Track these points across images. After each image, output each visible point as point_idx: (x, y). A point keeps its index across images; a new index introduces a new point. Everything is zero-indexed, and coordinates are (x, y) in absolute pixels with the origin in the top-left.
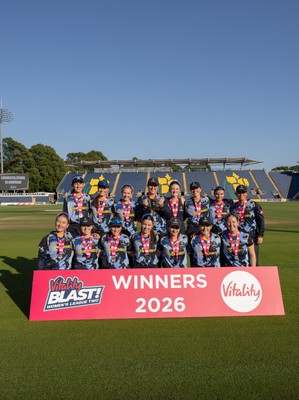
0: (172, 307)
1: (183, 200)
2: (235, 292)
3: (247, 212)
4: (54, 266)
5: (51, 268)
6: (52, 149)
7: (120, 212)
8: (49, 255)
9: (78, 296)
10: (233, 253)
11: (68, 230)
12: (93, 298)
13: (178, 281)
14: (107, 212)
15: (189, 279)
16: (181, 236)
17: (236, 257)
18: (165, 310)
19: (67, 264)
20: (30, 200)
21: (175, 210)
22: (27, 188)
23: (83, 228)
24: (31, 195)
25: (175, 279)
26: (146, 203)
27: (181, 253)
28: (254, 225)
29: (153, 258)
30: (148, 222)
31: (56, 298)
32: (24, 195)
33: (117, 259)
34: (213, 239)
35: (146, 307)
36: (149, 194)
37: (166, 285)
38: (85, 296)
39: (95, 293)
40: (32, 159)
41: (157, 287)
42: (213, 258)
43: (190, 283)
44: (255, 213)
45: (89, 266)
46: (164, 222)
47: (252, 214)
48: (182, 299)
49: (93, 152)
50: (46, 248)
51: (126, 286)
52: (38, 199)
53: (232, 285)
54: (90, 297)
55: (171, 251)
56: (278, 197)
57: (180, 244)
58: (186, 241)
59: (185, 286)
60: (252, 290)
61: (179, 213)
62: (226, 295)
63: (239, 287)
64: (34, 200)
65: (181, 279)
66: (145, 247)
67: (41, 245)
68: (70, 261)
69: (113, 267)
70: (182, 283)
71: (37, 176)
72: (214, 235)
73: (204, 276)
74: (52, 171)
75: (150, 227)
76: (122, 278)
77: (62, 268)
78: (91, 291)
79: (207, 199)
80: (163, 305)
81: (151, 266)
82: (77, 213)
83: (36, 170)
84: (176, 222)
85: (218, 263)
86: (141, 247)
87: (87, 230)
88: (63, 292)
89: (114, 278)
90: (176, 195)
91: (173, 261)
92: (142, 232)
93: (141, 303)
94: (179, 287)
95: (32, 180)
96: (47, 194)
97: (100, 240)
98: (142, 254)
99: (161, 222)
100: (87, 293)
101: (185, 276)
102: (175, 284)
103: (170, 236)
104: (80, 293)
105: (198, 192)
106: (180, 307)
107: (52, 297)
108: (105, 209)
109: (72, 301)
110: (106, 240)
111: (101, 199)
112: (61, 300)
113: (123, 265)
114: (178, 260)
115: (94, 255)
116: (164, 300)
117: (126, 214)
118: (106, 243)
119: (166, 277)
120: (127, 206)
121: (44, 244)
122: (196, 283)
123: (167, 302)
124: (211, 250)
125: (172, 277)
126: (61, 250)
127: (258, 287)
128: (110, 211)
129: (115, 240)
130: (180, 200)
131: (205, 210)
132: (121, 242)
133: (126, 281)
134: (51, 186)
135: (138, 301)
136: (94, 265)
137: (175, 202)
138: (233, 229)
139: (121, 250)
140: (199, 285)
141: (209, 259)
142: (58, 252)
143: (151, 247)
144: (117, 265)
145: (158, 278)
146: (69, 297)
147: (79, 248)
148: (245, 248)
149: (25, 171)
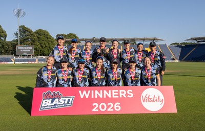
0: (113, 108)
1: (120, 51)
2: (149, 99)
3: (156, 57)
4: (46, 85)
5: (44, 86)
6: (47, 32)
7: (84, 56)
8: (42, 79)
9: (59, 102)
10: (148, 79)
11: (54, 65)
12: (68, 103)
13: (117, 94)
14: (77, 56)
15: (123, 93)
16: (119, 69)
17: (149, 81)
18: (109, 110)
19: (53, 84)
20: (34, 60)
21: (115, 56)
22: (33, 54)
23: (63, 64)
24: (35, 58)
25: (115, 92)
26: (99, 51)
27: (118, 78)
28: (160, 64)
29: (103, 82)
30: (100, 61)
31: (46, 103)
32: (31, 58)
33: (82, 82)
34: (137, 71)
35: (98, 108)
36: (100, 46)
37: (110, 96)
38: (63, 102)
39: (69, 100)
40: (36, 38)
41: (105, 97)
42: (137, 81)
43: (124, 95)
44: (160, 57)
45: (66, 86)
46: (109, 62)
47: (159, 58)
48: (119, 104)
49: (71, 34)
50: (41, 75)
51: (87, 97)
52: (39, 60)
53: (147, 96)
54: (66, 102)
55: (113, 77)
56: (174, 59)
57: (118, 73)
58: (121, 71)
59: (121, 97)
60: (158, 99)
61: (117, 57)
62: (144, 101)
63: (151, 97)
64: (37, 60)
65: (119, 92)
66: (98, 75)
67: (38, 73)
68: (55, 82)
69: (80, 86)
70: (119, 95)
71: (39, 47)
72: (137, 69)
73: (131, 91)
74: (47, 45)
75: (101, 64)
76: (85, 92)
77: (50, 86)
78: (67, 99)
79: (133, 50)
80: (108, 107)
81: (101, 85)
82: (60, 57)
83: (38, 44)
84: (115, 61)
85: (139, 84)
86: (95, 75)
87: (65, 65)
88: (51, 100)
89: (80, 92)
90: (116, 47)
91: (114, 83)
92: (97, 67)
93: (95, 106)
94: (117, 97)
95: (36, 49)
96: (44, 57)
97: (72, 71)
98: (96, 79)
99: (107, 62)
100: (65, 100)
101: (121, 91)
102: (115, 95)
103: (112, 68)
104: (60, 101)
105: (128, 46)
106: (117, 108)
107: (44, 102)
108: (76, 55)
109: (55, 105)
110: (76, 71)
111: (73, 49)
112: (50, 104)
113: (85, 85)
114: (116, 82)
115: (68, 80)
116: (109, 104)
117: (87, 58)
118: (75, 73)
119: (110, 91)
120: (88, 53)
121: (40, 73)
122: (127, 94)
123: (110, 105)
124: (135, 77)
125: (113, 91)
126: (50, 76)
127: (162, 97)
128: (78, 56)
129: (81, 71)
130: (118, 50)
131: (132, 56)
132: (84, 72)
133: (87, 93)
134: (46, 52)
135: (94, 104)
136: (69, 86)
137: (115, 51)
138: (148, 65)
139: (84, 76)
140: (128, 96)
141: (134, 82)
142: (48, 77)
143: (102, 75)
144: (82, 85)
145: (105, 92)
146: (54, 103)
147: (60, 76)
148: (154, 76)
149: (32, 44)
